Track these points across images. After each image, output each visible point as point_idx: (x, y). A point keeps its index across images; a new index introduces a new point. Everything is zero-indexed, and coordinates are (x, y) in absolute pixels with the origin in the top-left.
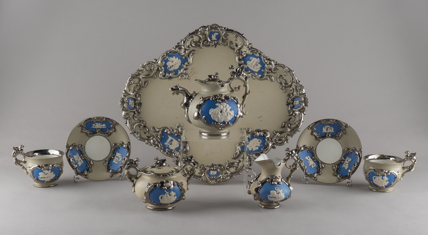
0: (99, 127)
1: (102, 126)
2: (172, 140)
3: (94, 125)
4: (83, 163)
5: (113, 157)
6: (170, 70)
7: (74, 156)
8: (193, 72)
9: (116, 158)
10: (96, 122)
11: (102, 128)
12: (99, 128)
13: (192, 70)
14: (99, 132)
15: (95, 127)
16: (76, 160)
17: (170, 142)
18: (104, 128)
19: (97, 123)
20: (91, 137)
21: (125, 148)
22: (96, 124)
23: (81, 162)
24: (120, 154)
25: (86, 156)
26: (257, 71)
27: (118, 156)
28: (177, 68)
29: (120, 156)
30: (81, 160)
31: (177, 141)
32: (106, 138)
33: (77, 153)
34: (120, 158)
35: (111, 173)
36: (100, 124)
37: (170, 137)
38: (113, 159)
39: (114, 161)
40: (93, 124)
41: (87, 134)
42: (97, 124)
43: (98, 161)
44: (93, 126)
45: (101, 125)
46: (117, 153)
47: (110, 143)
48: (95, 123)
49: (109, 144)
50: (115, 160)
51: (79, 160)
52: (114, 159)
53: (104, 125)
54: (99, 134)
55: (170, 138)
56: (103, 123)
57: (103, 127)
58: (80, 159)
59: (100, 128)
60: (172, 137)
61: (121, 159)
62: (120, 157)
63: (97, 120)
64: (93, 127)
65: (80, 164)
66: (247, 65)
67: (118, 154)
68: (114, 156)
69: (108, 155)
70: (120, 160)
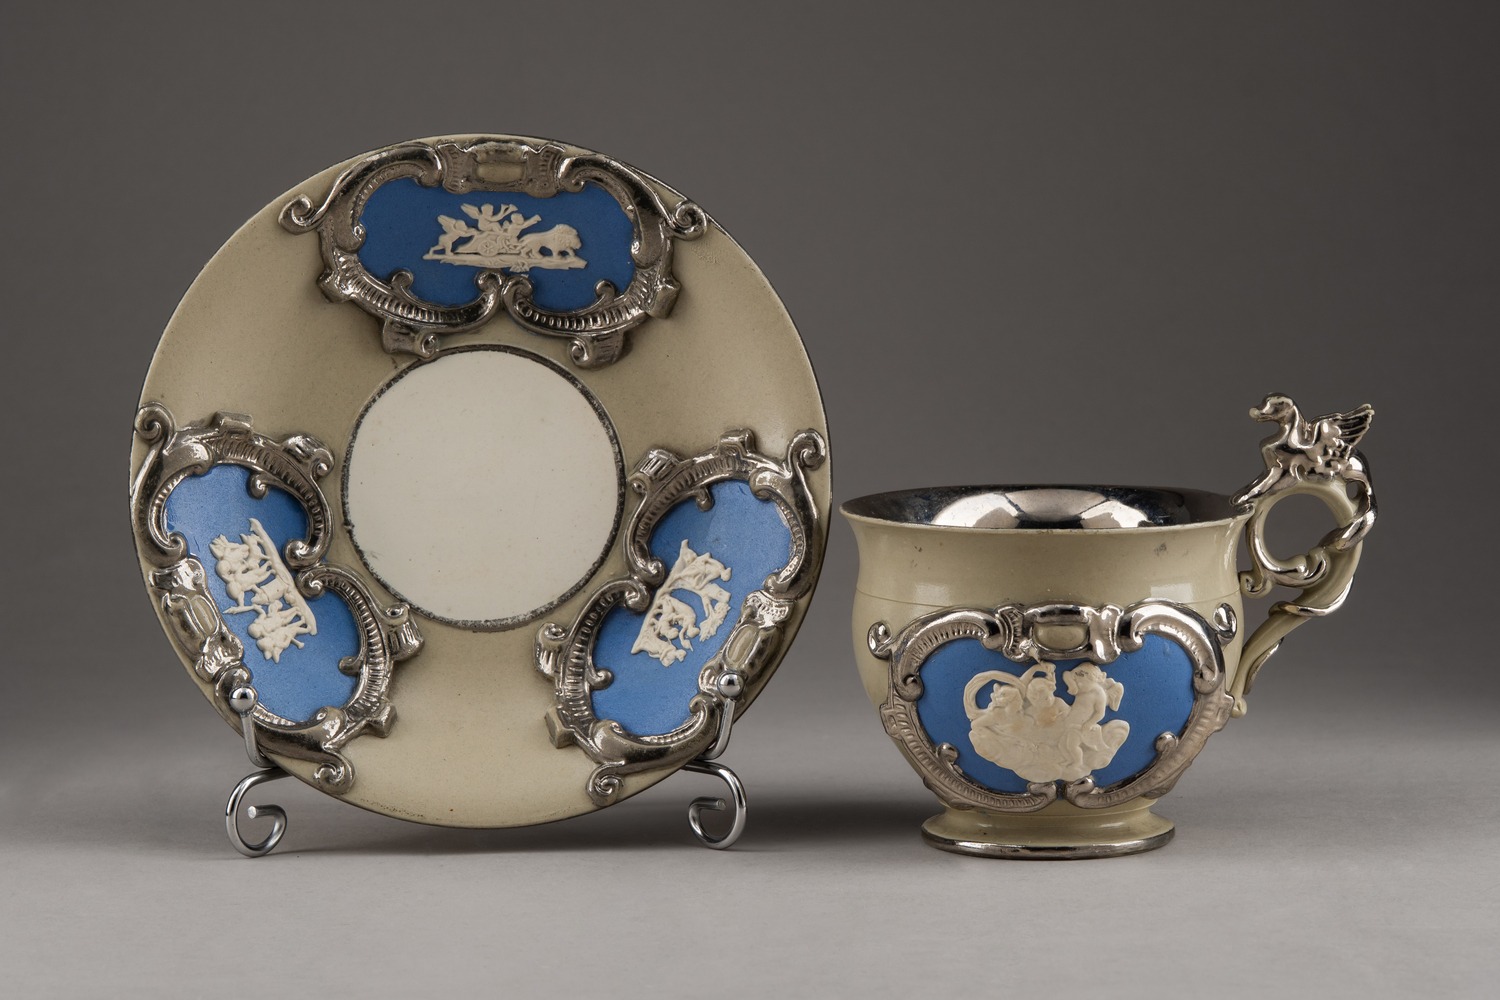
0: (508, 261)
1: (545, 252)
3: (453, 228)
4: (313, 628)
5: (632, 599)
7: (222, 542)
9: (666, 609)
10: (478, 198)
11: (535, 273)
12: (507, 273)
14: (501, 308)
15: (464, 258)
16: (237, 590)
18: (557, 272)
19: (488, 209)
20: (419, 362)
21: (767, 496)
22: (473, 224)
23: (290, 614)
24: (715, 568)
25: (345, 561)
27: (690, 584)
29: (717, 580)
30: (294, 596)
32: (573, 380)
33: (257, 524)
34: (714, 602)
35: (596, 758)
36: (519, 222)
38: (640, 613)
39: (646, 640)
40: (443, 220)
41: (379, 321)
42: (485, 215)
43: (476, 628)
44: (446, 241)
45: (529, 239)
46: (686, 553)
47: (614, 439)
48: (470, 210)
49: (608, 452)
50: (662, 625)
51: (271, 591)
52: (649, 618)
53: (562, 236)
54: (505, 333)
56: (546, 208)
57: (553, 262)
58: (285, 582)
59: (519, 263)
61: (715, 617)
62: (714, 591)
63: (481, 171)
64: (449, 257)
65: (276, 632)
67: (692, 568)
68: (653, 585)
69: (593, 573)
70: (707, 629)
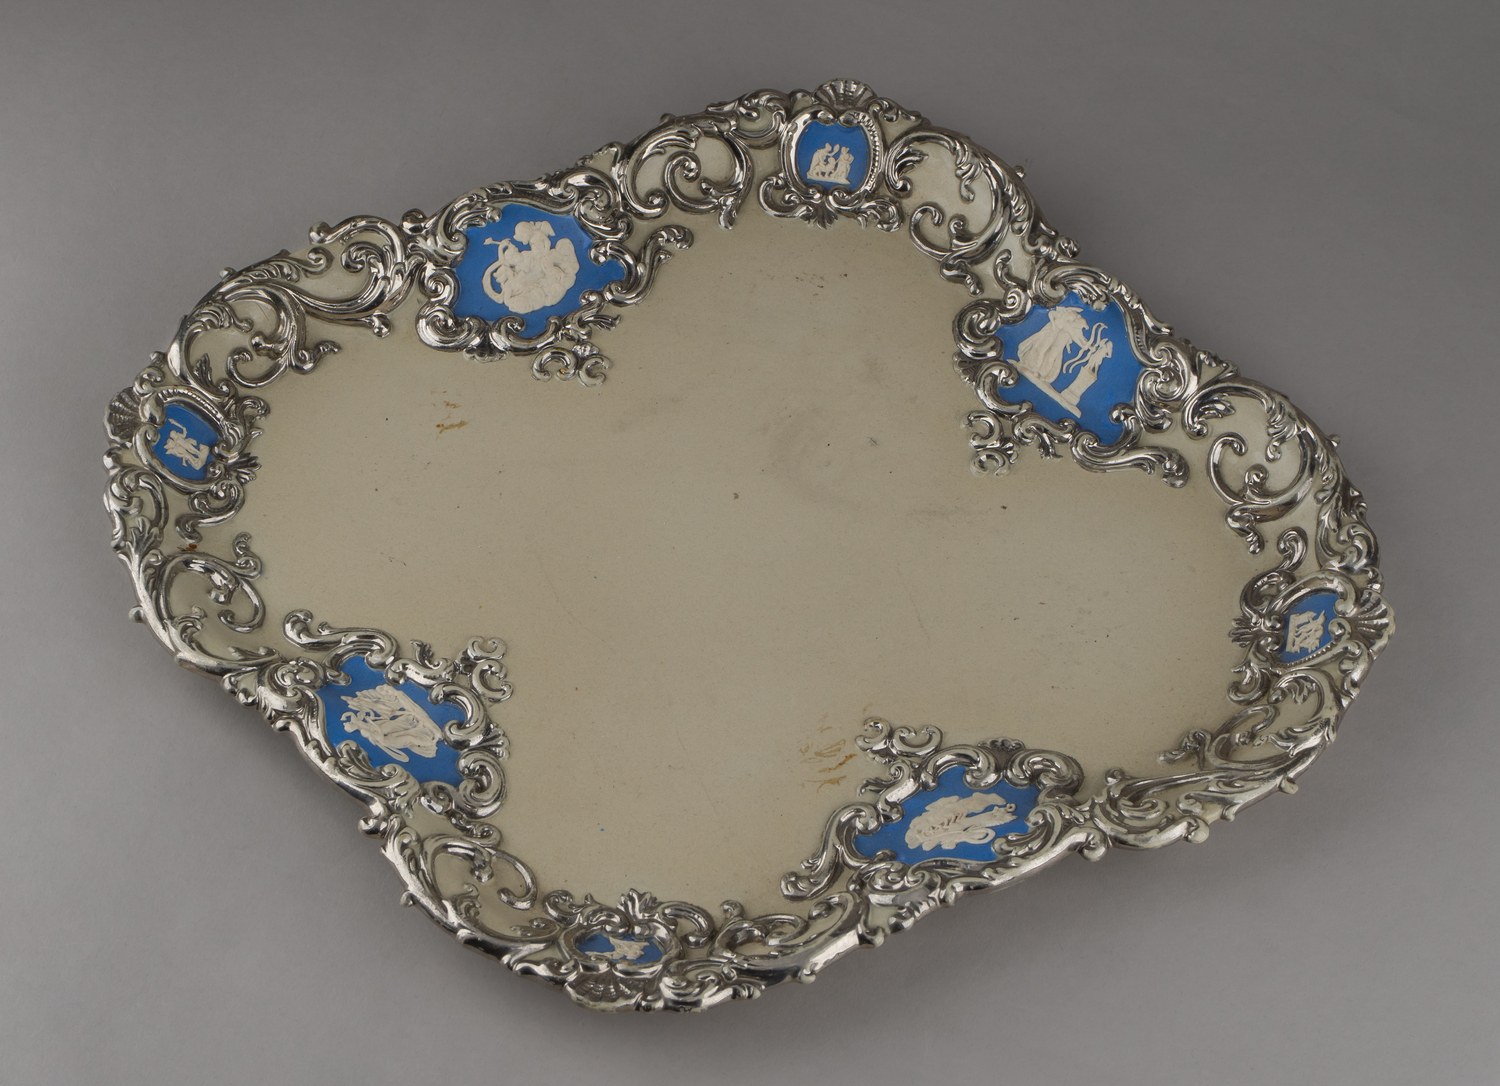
2: (1062, 382)
6: (994, 798)
8: (833, 762)
13: (834, 775)
17: (1077, 370)
26: (385, 691)
28: (942, 802)
31: (1028, 375)
37: (1064, 405)
55: (1069, 400)
60: (1056, 405)
66: (438, 735)
